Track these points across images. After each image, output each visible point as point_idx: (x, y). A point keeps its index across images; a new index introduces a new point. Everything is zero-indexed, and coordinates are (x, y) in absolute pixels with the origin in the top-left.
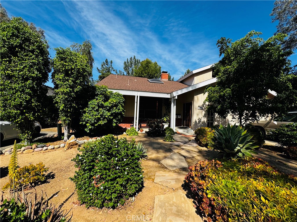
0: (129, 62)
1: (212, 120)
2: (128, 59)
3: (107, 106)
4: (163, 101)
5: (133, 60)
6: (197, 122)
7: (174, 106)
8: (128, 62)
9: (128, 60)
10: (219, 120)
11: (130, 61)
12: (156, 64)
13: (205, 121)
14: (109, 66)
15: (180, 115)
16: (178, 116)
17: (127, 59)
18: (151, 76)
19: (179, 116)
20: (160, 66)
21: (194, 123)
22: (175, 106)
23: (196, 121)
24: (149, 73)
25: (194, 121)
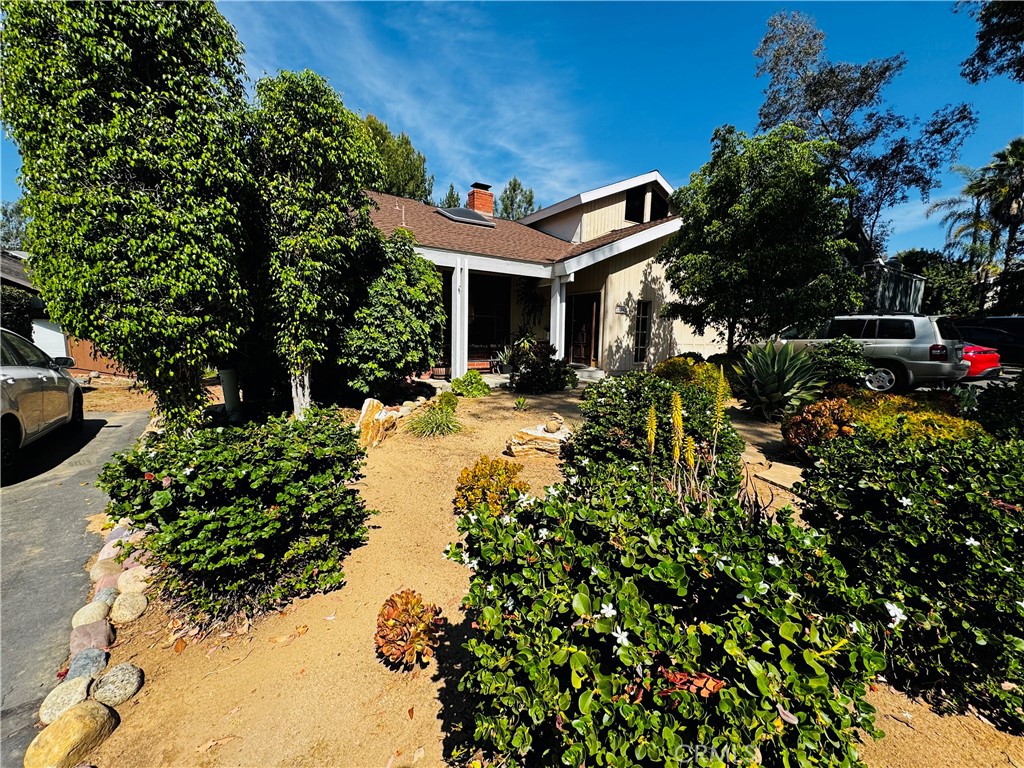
1: (643, 344)
6: (614, 349)
7: (561, 302)
10: (659, 343)
13: (631, 346)
21: (606, 353)
22: (564, 304)
23: (610, 347)
25: (606, 346)
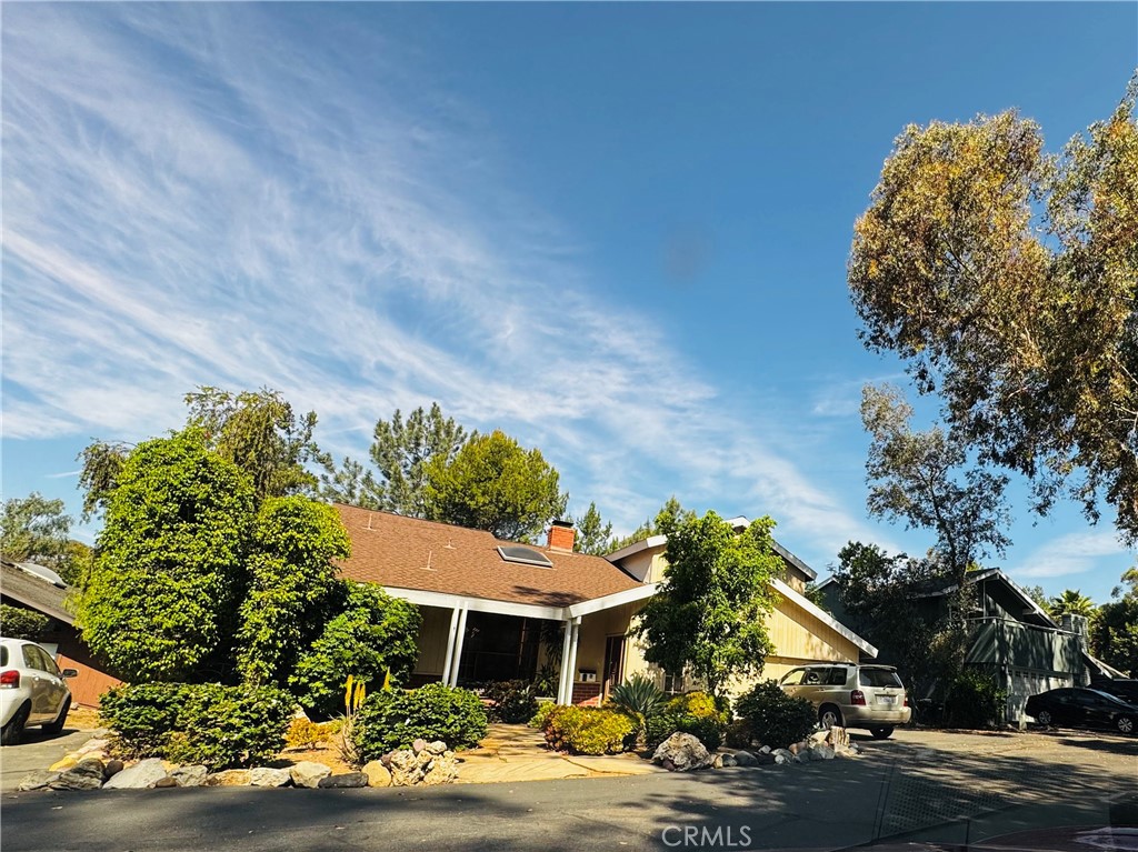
0: (405, 427)
2: (398, 411)
3: (379, 638)
4: (542, 627)
5: (425, 421)
7: (571, 643)
8: (400, 427)
9: (397, 416)
11: (412, 427)
12: (539, 459)
14: (295, 435)
15: (594, 672)
16: (588, 675)
17: (394, 413)
18: (509, 510)
19: (591, 677)
20: (556, 470)
24: (499, 494)
